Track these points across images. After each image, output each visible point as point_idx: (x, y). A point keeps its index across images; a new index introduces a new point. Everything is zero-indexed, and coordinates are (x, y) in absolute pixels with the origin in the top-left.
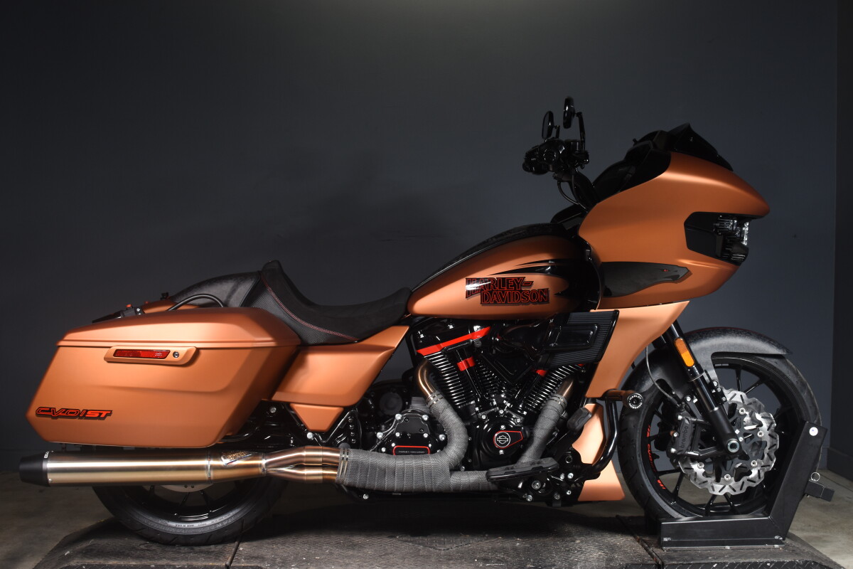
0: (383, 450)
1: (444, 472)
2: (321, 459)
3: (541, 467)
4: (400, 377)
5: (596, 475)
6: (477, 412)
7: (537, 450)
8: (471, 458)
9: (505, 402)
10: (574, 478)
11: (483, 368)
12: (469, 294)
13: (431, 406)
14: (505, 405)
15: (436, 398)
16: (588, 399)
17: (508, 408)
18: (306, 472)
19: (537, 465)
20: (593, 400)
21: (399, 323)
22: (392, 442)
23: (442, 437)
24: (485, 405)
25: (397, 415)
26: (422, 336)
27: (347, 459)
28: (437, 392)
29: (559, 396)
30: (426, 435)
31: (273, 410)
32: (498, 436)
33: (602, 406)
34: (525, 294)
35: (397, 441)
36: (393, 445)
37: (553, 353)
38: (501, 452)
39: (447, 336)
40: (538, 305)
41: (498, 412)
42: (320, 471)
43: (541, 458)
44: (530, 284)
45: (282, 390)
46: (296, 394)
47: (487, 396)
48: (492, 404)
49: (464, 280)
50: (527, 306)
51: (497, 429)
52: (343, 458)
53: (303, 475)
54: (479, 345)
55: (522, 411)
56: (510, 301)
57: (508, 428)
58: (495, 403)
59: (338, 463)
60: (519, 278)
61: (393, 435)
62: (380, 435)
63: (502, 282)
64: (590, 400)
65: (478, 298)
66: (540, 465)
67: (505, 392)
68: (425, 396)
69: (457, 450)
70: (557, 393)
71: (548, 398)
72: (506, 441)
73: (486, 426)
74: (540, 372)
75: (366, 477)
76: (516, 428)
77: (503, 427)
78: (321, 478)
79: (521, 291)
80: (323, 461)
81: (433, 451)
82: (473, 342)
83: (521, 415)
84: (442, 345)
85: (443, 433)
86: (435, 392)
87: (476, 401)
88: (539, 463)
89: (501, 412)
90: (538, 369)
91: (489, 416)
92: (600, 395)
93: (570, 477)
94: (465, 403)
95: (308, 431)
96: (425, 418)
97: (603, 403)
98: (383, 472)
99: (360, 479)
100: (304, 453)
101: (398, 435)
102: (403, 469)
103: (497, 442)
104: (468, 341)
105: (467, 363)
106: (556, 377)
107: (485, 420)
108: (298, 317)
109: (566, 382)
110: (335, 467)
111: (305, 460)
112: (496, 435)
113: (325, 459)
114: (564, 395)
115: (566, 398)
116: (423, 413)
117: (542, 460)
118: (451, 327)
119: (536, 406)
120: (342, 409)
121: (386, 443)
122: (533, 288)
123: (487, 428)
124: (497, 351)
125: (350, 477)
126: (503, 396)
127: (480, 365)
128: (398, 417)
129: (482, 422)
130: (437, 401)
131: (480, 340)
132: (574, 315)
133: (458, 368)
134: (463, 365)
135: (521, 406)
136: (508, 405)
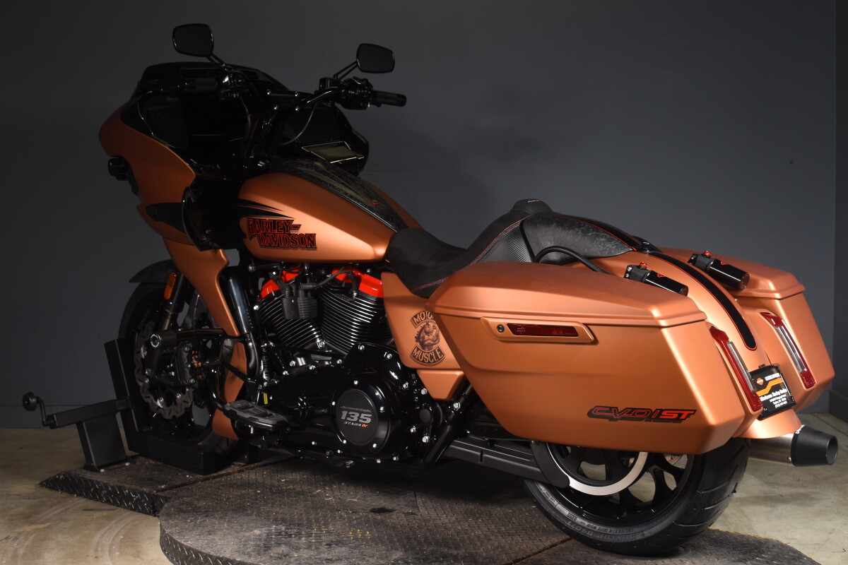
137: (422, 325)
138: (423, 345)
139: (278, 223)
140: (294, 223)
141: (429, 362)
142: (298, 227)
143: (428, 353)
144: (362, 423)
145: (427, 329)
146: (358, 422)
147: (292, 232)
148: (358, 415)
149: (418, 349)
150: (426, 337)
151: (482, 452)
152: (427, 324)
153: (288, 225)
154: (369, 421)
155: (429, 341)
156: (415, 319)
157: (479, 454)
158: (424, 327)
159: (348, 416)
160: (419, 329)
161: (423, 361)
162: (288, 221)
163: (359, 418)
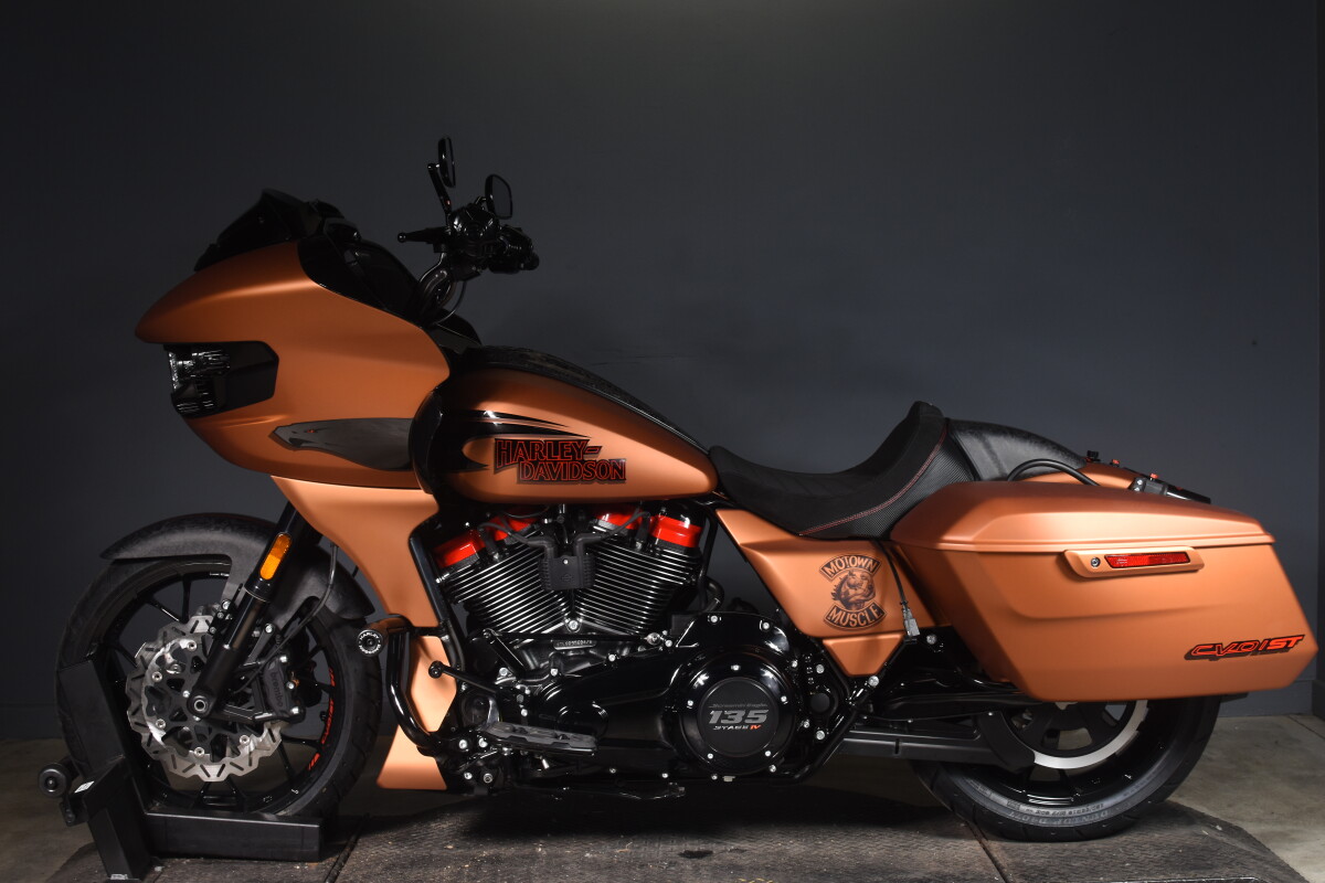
137: (842, 576)
138: (847, 603)
139: (562, 444)
140: (590, 444)
141: (858, 625)
142: (597, 449)
143: (857, 613)
144: (750, 725)
145: (852, 581)
146: (742, 723)
147: (587, 458)
148: (743, 713)
149: (838, 610)
150: (852, 592)
151: (897, 740)
152: (851, 574)
153: (581, 447)
154: (763, 719)
155: (858, 597)
156: (827, 569)
157: (893, 743)
158: (846, 578)
159: (723, 717)
160: (837, 581)
161: (848, 625)
162: (579, 441)
163: (745, 717)
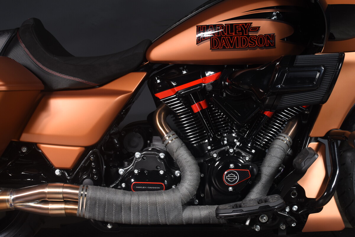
0: (123, 185)
1: (176, 207)
2: (61, 196)
3: (268, 206)
4: (146, 119)
5: (319, 210)
6: (209, 151)
7: (265, 187)
8: (203, 193)
9: (235, 140)
10: (298, 210)
11: (215, 110)
12: (200, 40)
13: (166, 145)
14: (235, 144)
15: (170, 138)
16: (311, 138)
17: (238, 147)
18: (50, 206)
19: (263, 204)
20: (316, 139)
21: (137, 69)
22: (132, 178)
23: (177, 173)
24: (217, 144)
25: (137, 153)
26: (159, 81)
27: (86, 195)
28: (173, 132)
29: (285, 135)
30: (162, 172)
31: (24, 150)
32: (227, 174)
33: (324, 144)
34: (253, 40)
35: (136, 177)
36: (133, 180)
37: (280, 94)
38: (230, 189)
39: (181, 81)
40: (265, 50)
41: (228, 150)
42: (62, 206)
43: (268, 195)
44: (257, 29)
45: (28, 132)
46: (40, 135)
47: (219, 135)
48: (223, 143)
49: (194, 29)
50: (253, 51)
51: (227, 167)
52: (82, 195)
53: (48, 209)
54: (210, 88)
55: (251, 150)
56: (238, 46)
57: (236, 167)
58: (226, 142)
59: (77, 199)
60: (246, 24)
61: (132, 172)
62: (121, 171)
63: (229, 28)
64: (313, 139)
65: (208, 43)
66: (266, 204)
67: (236, 132)
68: (162, 136)
69: (189, 187)
70: (283, 133)
71: (275, 137)
72: (234, 179)
73: (218, 163)
74: (267, 113)
75: (104, 212)
76: (244, 166)
77: (232, 166)
78: (63, 212)
79: (248, 36)
80: (64, 198)
81: (168, 187)
82: (205, 86)
83: (250, 153)
84: (176, 89)
85: (178, 169)
86: (170, 131)
87: (209, 140)
88: (266, 201)
89: (231, 151)
90: (265, 110)
91: (219, 155)
92: (323, 135)
93: (295, 209)
94: (199, 142)
95: (56, 169)
96: (162, 155)
97: (325, 142)
98: (120, 207)
99: (99, 214)
100: (47, 190)
101: (136, 171)
102: (138, 204)
103: (227, 180)
104: (200, 85)
105: (200, 106)
106: (281, 118)
107: (216, 158)
108: (43, 65)
109: (291, 123)
110: (76, 203)
111: (48, 196)
112: (226, 173)
113: (65, 195)
114: (290, 134)
115: (291, 137)
116: (160, 152)
117: (269, 197)
118: (184, 72)
119: (264, 144)
120: (83, 149)
121: (126, 178)
122: (260, 33)
123: (218, 165)
124: (226, 94)
125: (89, 212)
126: (234, 135)
127: (213, 107)
128: (138, 155)
129: (214, 160)
130: (172, 140)
131: (212, 84)
132: (300, 57)
133: (192, 111)
134: (196, 107)
135: (249, 145)
136: (238, 144)
